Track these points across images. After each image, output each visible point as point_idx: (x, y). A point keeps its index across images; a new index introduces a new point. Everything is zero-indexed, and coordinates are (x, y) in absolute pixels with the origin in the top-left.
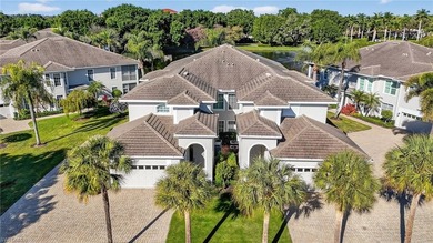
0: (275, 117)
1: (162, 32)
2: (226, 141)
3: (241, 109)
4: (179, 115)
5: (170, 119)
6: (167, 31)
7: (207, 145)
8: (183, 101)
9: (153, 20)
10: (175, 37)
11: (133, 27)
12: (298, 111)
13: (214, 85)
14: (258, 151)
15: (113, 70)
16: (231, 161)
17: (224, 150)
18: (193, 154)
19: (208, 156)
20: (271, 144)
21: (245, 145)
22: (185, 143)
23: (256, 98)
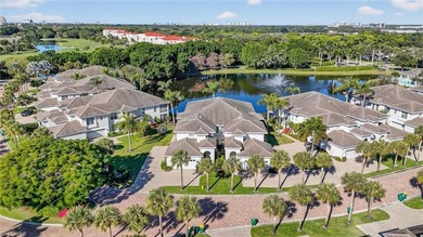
0: (241, 139)
1: (171, 63)
2: (220, 149)
3: (226, 135)
4: (200, 138)
5: (196, 140)
6: (175, 61)
7: (212, 151)
8: (201, 133)
9: (165, 54)
10: (181, 66)
11: (150, 60)
12: (251, 136)
13: (214, 122)
14: (233, 154)
15: (155, 108)
16: (222, 158)
17: (219, 153)
18: (206, 155)
19: (212, 156)
20: (238, 151)
21: (228, 151)
22: (203, 151)
23: (232, 131)
